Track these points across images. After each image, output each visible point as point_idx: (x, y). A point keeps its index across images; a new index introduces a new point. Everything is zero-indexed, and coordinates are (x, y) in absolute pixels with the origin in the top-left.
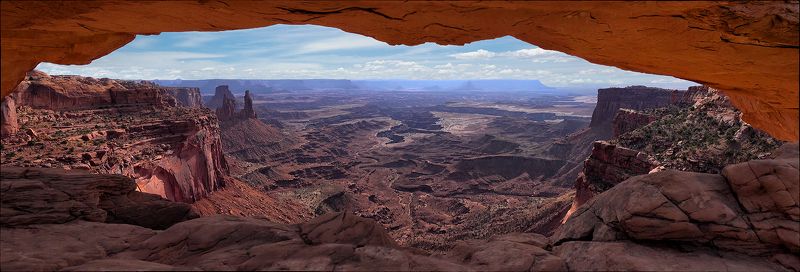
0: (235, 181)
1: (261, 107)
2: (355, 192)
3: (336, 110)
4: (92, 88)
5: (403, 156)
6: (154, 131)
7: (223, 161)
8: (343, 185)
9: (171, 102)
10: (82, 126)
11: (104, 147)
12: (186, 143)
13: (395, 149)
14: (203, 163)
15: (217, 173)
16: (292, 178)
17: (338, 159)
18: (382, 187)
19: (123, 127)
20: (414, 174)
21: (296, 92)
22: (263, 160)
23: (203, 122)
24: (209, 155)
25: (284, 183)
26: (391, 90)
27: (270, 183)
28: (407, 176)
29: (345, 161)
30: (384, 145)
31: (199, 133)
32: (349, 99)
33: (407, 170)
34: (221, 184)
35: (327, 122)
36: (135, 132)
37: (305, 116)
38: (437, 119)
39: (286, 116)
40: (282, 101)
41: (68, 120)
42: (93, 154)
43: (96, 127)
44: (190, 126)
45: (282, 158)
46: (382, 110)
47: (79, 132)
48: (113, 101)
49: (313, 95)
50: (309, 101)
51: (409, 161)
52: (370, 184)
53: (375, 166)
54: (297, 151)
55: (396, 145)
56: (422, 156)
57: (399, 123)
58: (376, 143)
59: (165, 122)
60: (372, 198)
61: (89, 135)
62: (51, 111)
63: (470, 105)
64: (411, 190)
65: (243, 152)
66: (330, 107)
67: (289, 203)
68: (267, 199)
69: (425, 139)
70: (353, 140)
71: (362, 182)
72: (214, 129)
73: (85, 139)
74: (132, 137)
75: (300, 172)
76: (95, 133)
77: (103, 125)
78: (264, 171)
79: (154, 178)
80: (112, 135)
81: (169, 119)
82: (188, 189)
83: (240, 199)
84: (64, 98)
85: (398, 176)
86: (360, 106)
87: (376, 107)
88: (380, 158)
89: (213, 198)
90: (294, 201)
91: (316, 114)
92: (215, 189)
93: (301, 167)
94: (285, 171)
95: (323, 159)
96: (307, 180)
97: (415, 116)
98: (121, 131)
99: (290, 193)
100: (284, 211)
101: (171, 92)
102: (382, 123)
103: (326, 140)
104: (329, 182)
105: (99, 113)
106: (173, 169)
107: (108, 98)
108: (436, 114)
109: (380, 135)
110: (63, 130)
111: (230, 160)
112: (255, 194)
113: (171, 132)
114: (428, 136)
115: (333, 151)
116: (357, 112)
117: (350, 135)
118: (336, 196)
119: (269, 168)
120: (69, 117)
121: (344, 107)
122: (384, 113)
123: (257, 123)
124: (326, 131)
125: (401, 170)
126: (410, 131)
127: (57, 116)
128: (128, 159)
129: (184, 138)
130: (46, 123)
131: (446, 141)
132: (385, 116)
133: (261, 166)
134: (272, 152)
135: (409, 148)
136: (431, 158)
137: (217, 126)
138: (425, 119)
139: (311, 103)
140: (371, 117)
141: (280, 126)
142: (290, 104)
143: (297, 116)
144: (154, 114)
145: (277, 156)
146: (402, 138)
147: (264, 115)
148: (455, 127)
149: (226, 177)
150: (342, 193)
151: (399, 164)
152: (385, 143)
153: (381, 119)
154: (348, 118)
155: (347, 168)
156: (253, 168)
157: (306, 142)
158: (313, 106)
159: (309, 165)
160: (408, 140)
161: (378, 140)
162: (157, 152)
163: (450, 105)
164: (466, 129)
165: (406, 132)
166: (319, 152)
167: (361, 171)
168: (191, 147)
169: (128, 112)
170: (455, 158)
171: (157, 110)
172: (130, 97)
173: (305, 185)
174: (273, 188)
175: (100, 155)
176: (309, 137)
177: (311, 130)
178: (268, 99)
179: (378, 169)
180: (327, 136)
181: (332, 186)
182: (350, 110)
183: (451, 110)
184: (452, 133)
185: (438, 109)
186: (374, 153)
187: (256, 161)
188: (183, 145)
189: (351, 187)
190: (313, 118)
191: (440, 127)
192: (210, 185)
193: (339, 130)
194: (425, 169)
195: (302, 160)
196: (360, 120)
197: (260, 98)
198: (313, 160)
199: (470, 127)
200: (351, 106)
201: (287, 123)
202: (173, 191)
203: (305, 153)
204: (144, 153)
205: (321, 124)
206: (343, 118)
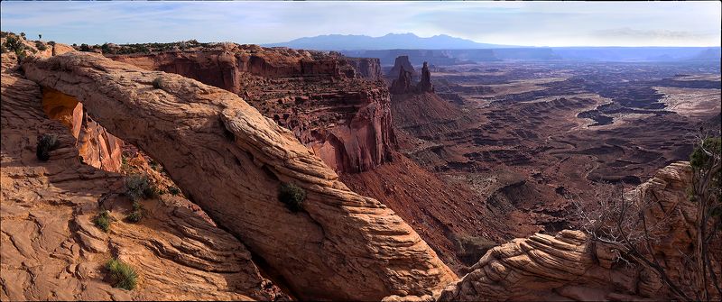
0: (403, 157)
1: (442, 80)
2: (540, 182)
3: (530, 84)
4: (289, 59)
5: (610, 141)
6: (331, 100)
7: (392, 136)
8: (526, 173)
9: (350, 74)
10: (279, 91)
11: (289, 111)
12: (358, 114)
13: (599, 132)
14: (372, 136)
15: (385, 147)
16: (466, 160)
17: (524, 143)
18: (575, 177)
19: (307, 95)
20: (619, 163)
21: (482, 64)
22: (437, 138)
23: (374, 95)
24: (378, 128)
25: (457, 166)
26: (604, 60)
27: (441, 163)
28: (609, 165)
29: (532, 145)
30: (585, 127)
31: (370, 106)
32: (549, 71)
33: (611, 158)
34: (388, 158)
35: (517, 98)
36: (316, 100)
37: (490, 91)
38: (660, 96)
39: (469, 91)
40: (466, 74)
41: (272, 86)
42: (281, 116)
43: (289, 93)
44: (361, 98)
45: (457, 137)
46: (588, 85)
47: (277, 96)
48: (303, 71)
49: (503, 67)
50: (498, 74)
51: (616, 147)
52: (560, 174)
53: (570, 152)
54: (476, 130)
55: (600, 127)
56: (633, 141)
57: (609, 101)
58: (575, 125)
59: (340, 93)
60: (560, 190)
61: (283, 99)
62: (262, 78)
63: (707, 79)
64: (614, 182)
65: (417, 128)
66: (521, 82)
67: (458, 188)
68: (435, 181)
69: (640, 121)
70: (546, 122)
71: (550, 171)
72: (384, 102)
73: (280, 102)
74: (313, 104)
75: (476, 155)
76: (287, 98)
77: (293, 91)
78: (436, 150)
79: (327, 143)
80: (299, 101)
81: (344, 90)
82: (354, 159)
83: (405, 177)
84: (270, 67)
85: (598, 165)
86: (562, 80)
87: (582, 81)
88: (578, 143)
89: (379, 171)
90: (464, 186)
91: (504, 89)
92: (382, 162)
93: (478, 149)
94: (460, 152)
95: (506, 142)
96: (484, 165)
97: (632, 92)
98: (305, 98)
99: (462, 178)
100: (452, 196)
101: (353, 62)
102: (586, 101)
103: (513, 120)
104: (508, 169)
105: (292, 81)
106: (343, 137)
107: (299, 69)
108: (659, 90)
109: (582, 115)
110: (268, 93)
111: (401, 135)
112: (422, 173)
113: (345, 103)
114: (645, 116)
115: (520, 133)
116: (556, 88)
117: (543, 115)
118: (515, 186)
119: (441, 148)
120: (272, 83)
121: (539, 81)
122: (590, 89)
123: (432, 97)
124: (513, 110)
125: (603, 157)
126: (623, 111)
127: (265, 82)
128: (307, 124)
129: (357, 110)
130: (257, 87)
131: (669, 123)
132: (592, 91)
133: (434, 144)
134: (448, 131)
135: (619, 131)
136: (643, 144)
137: (388, 99)
138: (644, 97)
139: (500, 77)
140: (573, 94)
141: (460, 101)
142: (474, 77)
143: (481, 91)
144: (331, 84)
145: (453, 134)
146: (611, 119)
147: (443, 89)
148: (683, 106)
149: (394, 153)
150: (523, 183)
151: (602, 150)
152: (587, 125)
153: (586, 97)
154: (544, 94)
155: (534, 153)
156: (425, 145)
157: (487, 121)
158: (502, 80)
159: (488, 148)
160: (618, 121)
161: (579, 122)
162: (331, 121)
163: (681, 79)
164: (697, 107)
165: (617, 111)
166: (501, 134)
167: (551, 157)
168: (362, 119)
169: (312, 81)
170: (676, 142)
171: (334, 81)
172: (315, 68)
173: (480, 170)
174: (445, 169)
175: (286, 117)
176: (491, 115)
177: (495, 108)
178: (451, 71)
179: (573, 157)
180: (513, 115)
181: (510, 174)
182: (547, 85)
183: (681, 85)
184: (678, 112)
185: (664, 83)
186: (571, 137)
187: (429, 139)
188: (353, 116)
189: (535, 176)
190: (501, 93)
191: (663, 105)
192: (377, 159)
193: (530, 108)
194: (635, 156)
195: (480, 141)
196: (558, 98)
197: (442, 70)
198: (493, 142)
199: (703, 105)
200: (549, 80)
201: (468, 98)
202: (342, 158)
203: (485, 134)
204: (321, 120)
205: (508, 102)
206: (537, 94)
